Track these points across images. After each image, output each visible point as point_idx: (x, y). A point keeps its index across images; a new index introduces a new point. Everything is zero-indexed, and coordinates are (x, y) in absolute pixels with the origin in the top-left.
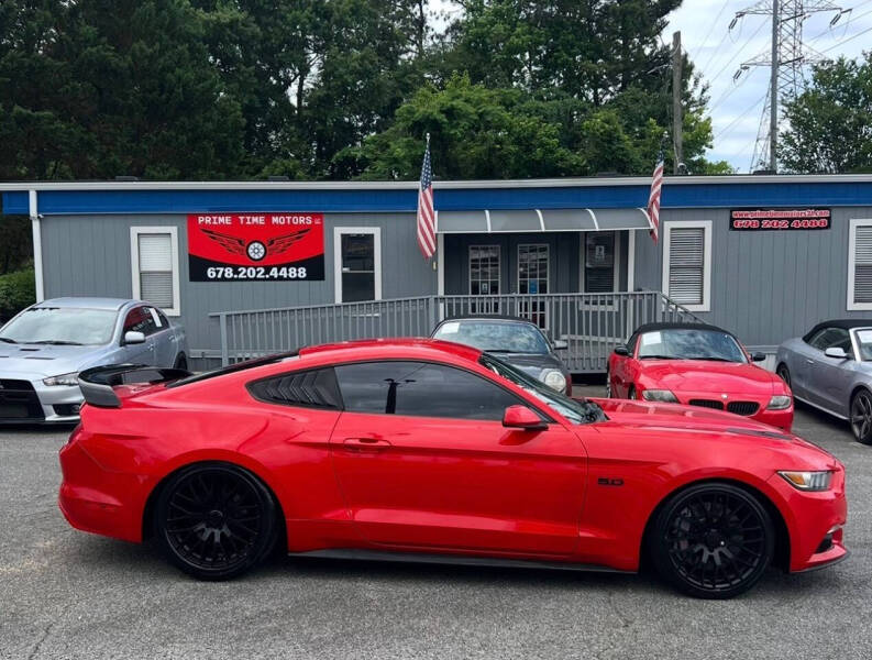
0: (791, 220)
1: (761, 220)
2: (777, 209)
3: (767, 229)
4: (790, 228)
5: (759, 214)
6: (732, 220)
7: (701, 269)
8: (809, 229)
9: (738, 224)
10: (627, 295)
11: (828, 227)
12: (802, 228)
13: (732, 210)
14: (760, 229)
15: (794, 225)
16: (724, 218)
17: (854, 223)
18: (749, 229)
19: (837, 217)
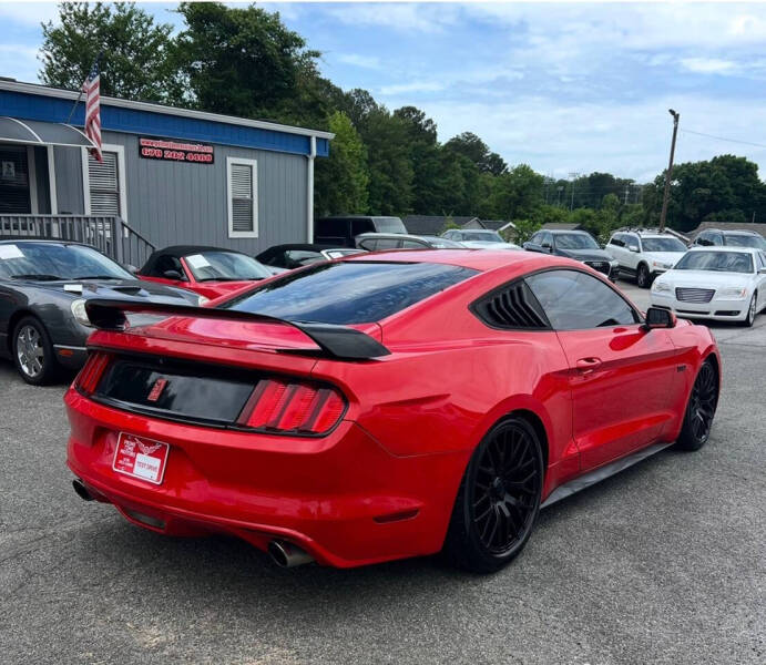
0: (186, 152)
1: (163, 150)
2: (175, 140)
3: (169, 159)
4: (186, 161)
5: (161, 144)
6: (141, 147)
7: (118, 195)
8: (199, 162)
9: (147, 152)
10: (50, 218)
11: (212, 162)
12: (194, 161)
13: (140, 137)
14: (163, 158)
15: (188, 158)
16: (134, 144)
17: (230, 160)
18: (155, 158)
19: (218, 152)
